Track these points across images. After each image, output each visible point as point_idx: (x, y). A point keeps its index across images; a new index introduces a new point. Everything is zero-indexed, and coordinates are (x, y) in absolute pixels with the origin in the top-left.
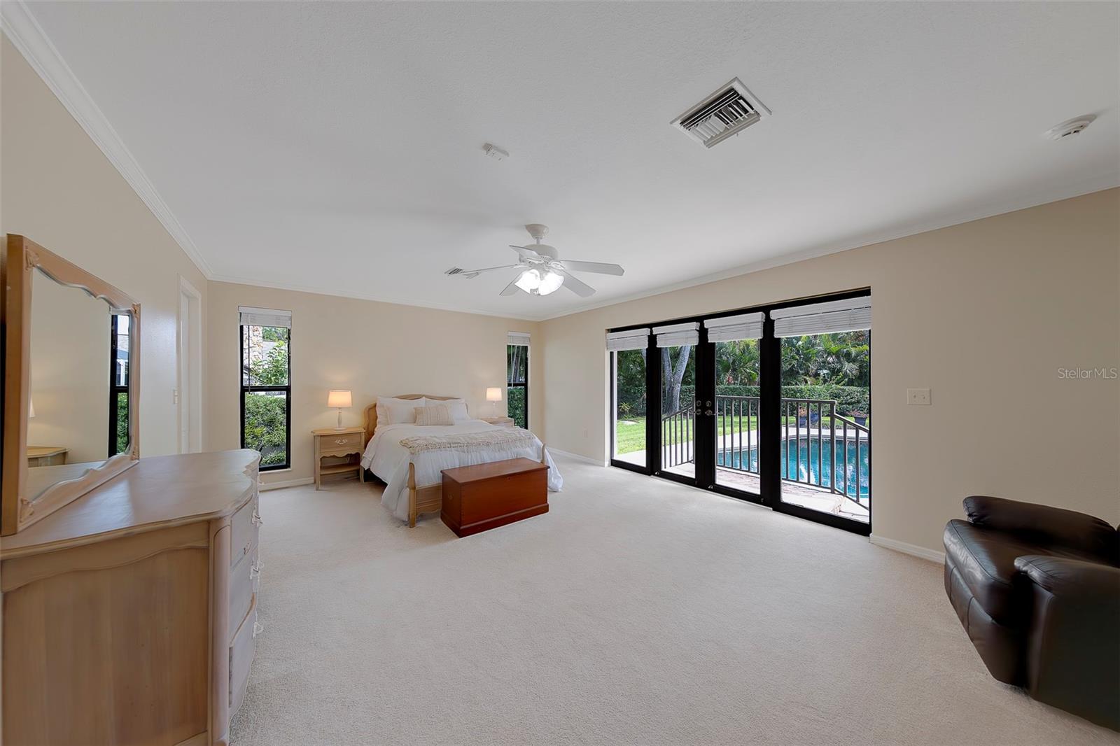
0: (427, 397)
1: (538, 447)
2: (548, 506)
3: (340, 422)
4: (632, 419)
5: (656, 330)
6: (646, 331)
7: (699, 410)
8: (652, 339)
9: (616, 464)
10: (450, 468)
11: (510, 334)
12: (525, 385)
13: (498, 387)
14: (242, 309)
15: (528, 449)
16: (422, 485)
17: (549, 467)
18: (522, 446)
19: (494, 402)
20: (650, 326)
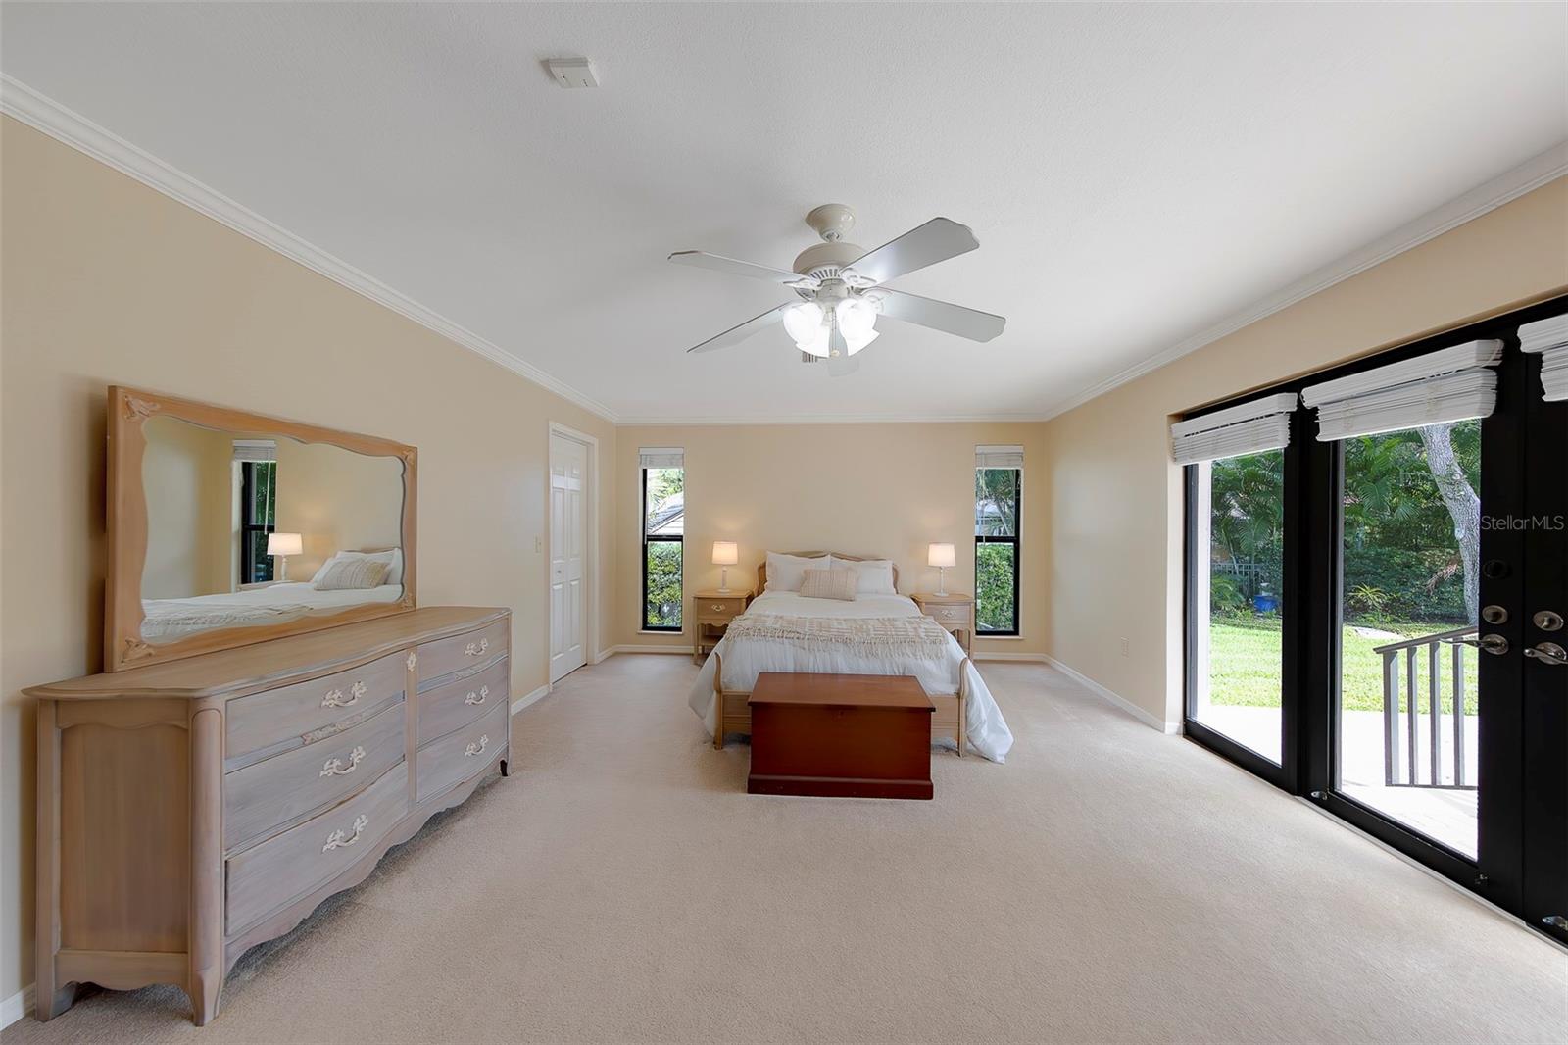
0: (834, 555)
1: (952, 662)
2: (931, 787)
3: (724, 580)
4: (1390, 627)
5: (1312, 396)
6: (1285, 402)
7: (1499, 639)
8: (1304, 422)
9: (1194, 733)
10: (778, 671)
11: (979, 449)
12: (1016, 540)
13: (952, 543)
14: (643, 451)
15: (929, 664)
16: (734, 690)
17: (934, 710)
18: (915, 655)
19: (940, 568)
20: (1295, 386)
